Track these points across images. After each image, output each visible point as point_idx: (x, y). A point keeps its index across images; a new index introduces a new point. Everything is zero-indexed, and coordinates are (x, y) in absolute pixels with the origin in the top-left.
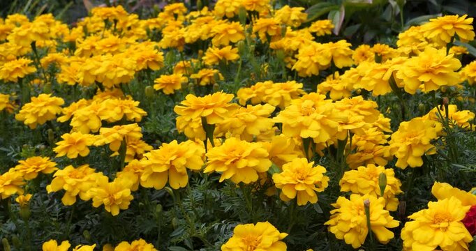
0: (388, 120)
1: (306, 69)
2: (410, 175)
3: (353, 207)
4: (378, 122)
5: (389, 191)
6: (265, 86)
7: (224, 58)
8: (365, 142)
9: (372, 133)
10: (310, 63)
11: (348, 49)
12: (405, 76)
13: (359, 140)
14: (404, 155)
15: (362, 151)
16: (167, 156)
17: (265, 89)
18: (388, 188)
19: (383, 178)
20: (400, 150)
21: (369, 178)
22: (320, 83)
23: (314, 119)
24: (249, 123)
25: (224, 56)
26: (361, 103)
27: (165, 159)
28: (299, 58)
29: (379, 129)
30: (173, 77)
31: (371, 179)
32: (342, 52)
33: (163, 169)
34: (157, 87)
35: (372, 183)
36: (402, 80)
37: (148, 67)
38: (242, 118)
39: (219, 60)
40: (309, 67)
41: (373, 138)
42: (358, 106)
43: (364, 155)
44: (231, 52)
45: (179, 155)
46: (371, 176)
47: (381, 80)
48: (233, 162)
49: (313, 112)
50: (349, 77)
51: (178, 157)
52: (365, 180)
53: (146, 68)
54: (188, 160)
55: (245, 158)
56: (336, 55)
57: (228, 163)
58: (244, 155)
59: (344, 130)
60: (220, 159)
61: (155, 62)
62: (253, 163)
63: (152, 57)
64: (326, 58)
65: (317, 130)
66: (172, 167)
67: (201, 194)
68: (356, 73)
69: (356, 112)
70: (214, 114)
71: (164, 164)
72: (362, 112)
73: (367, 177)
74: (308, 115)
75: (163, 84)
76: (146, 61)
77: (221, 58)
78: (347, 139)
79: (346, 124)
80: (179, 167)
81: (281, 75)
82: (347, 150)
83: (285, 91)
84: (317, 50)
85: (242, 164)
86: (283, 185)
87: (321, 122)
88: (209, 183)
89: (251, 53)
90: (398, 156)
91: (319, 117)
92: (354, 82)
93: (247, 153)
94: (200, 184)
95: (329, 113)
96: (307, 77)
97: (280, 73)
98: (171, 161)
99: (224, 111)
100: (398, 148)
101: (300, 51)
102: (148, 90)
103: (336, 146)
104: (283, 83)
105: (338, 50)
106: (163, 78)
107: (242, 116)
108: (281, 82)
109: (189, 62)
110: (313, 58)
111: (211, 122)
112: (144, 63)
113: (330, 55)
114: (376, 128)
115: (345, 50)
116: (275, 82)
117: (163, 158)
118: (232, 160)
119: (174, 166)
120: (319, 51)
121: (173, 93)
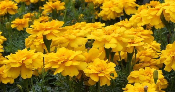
0: (159, 45)
1: (107, 15)
2: (173, 79)
3: (136, 89)
4: (152, 46)
5: (159, 83)
6: (82, 25)
7: (56, 9)
8: (144, 57)
9: (149, 51)
10: (110, 11)
11: (134, 3)
12: (171, 11)
13: (140, 55)
14: (169, 63)
15: (143, 62)
16: (20, 58)
17: (81, 27)
18: (158, 81)
19: (156, 74)
20: (167, 60)
21: (147, 75)
22: (116, 23)
23: (113, 37)
24: (71, 40)
25: (56, 7)
26: (142, 31)
27: (19, 60)
28: (103, 9)
29: (153, 49)
30: (23, 20)
31: (148, 76)
32: (130, 5)
33: (18, 65)
34: (13, 26)
35: (148, 78)
36: (169, 14)
37: (8, 13)
38: (67, 37)
39: (52, 9)
40: (109, 14)
41: (150, 54)
42: (141, 33)
43: (143, 64)
44: (60, 5)
45: (28, 57)
46: (148, 74)
47: (155, 16)
48: (63, 63)
49: (113, 33)
50: (135, 19)
51: (27, 59)
52: (144, 76)
53: (6, 13)
54: (33, 61)
55: (71, 60)
56: (126, 7)
57: (60, 63)
58: (70, 59)
59: (131, 47)
60: (55, 60)
61: (12, 9)
62: (75, 64)
63: (10, 6)
64: (120, 8)
65: (115, 44)
66: (23, 65)
67: (40, 88)
68: (139, 16)
69: (139, 36)
70: (51, 34)
71: (18, 63)
72: (142, 36)
73: (145, 74)
74: (109, 34)
75: (17, 24)
76: (6, 8)
77: (54, 8)
78: (133, 52)
79: (133, 43)
80: (28, 65)
81: (92, 19)
82: (133, 61)
83: (94, 28)
84: (114, 3)
85: (68, 64)
86: (91, 74)
87: (117, 39)
88: (45, 81)
89: (73, 5)
90: (166, 63)
91: (116, 35)
92: (138, 22)
93: (72, 57)
94: (39, 82)
95: (123, 34)
96: (108, 20)
97: (91, 17)
98: (23, 61)
99: (57, 32)
100: (166, 59)
101: (103, 5)
102: (7, 25)
103: (126, 61)
104: (92, 24)
105: (128, 3)
106: (17, 21)
107: (67, 36)
108: (92, 23)
109: (33, 13)
110: (112, 9)
111: (49, 38)
112: (5, 10)
113: (122, 6)
114: (151, 49)
115: (132, 3)
116: (87, 23)
117: (18, 59)
118: (63, 61)
119: (24, 64)
120: (115, 4)
121: (23, 30)
